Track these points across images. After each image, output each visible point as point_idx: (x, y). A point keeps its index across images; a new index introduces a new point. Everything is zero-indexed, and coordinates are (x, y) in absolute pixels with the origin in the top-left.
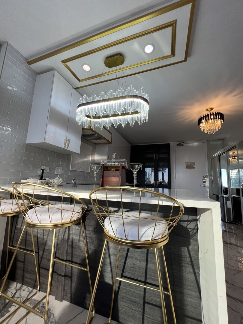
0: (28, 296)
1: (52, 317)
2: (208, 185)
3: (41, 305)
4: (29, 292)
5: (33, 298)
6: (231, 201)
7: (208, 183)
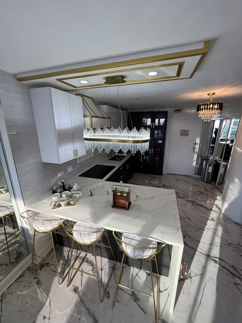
0: (76, 255)
1: (94, 265)
2: (197, 151)
3: (86, 259)
4: (76, 253)
5: (80, 256)
6: (212, 167)
7: (198, 149)
